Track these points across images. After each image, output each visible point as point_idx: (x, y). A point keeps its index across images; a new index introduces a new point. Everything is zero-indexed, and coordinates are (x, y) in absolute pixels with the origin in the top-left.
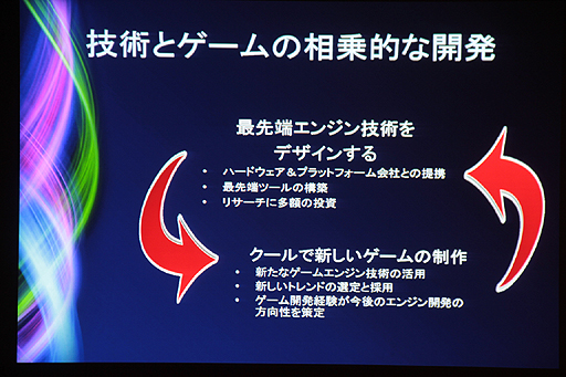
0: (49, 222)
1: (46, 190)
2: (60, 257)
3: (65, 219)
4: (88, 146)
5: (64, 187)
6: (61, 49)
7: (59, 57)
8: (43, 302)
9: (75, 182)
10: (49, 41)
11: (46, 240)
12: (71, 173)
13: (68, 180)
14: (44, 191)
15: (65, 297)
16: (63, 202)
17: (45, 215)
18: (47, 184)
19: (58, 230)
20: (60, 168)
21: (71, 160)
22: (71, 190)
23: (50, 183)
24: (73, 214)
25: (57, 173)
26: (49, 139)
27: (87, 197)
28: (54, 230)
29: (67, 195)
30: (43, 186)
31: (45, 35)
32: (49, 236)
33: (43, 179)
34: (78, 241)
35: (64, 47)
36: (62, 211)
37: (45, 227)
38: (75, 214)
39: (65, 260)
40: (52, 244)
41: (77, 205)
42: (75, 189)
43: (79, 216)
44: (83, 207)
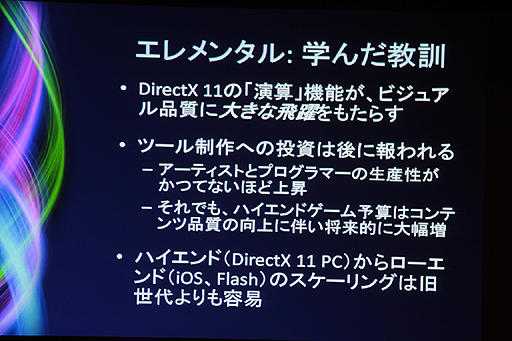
0: (18, 207)
2: (28, 239)
3: (33, 205)
5: (33, 175)
6: (31, 48)
7: (30, 56)
8: (12, 280)
9: (43, 171)
10: (21, 42)
11: (15, 224)
12: (40, 163)
13: (36, 169)
14: (14, 179)
15: (32, 275)
16: (31, 189)
17: (15, 201)
18: (17, 172)
19: (27, 214)
20: (30, 157)
21: (40, 151)
22: (39, 177)
23: (20, 171)
24: (40, 200)
25: (26, 161)
26: (19, 131)
27: (54, 184)
28: (22, 215)
29: (36, 182)
31: (17, 36)
32: (18, 220)
33: (14, 167)
34: (44, 224)
35: (34, 48)
36: (30, 198)
38: (42, 200)
39: (33, 242)
41: (44, 192)
42: (43, 177)
43: (46, 202)
44: (50, 193)
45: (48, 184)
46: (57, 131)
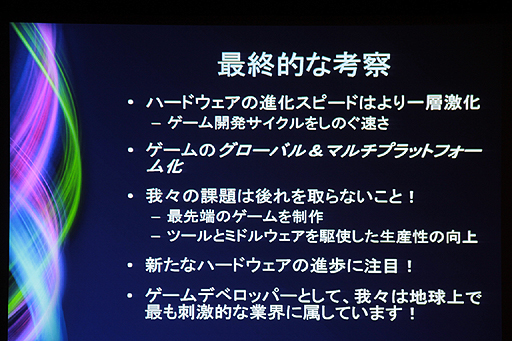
0: (37, 228)
1: (34, 198)
2: (47, 259)
3: (51, 225)
4: (72, 158)
5: (50, 196)
7: (45, 78)
8: (31, 301)
9: (60, 191)
10: (36, 64)
11: (34, 245)
12: (57, 183)
13: (53, 189)
14: (32, 200)
15: (51, 295)
16: (49, 209)
17: (33, 222)
18: (34, 193)
19: (45, 234)
20: (47, 178)
21: (57, 171)
22: (57, 198)
23: (37, 192)
24: (58, 221)
25: (44, 183)
26: (36, 153)
27: (71, 205)
28: (41, 235)
29: (53, 202)
30: (31, 194)
31: (32, 58)
32: (37, 240)
33: (31, 188)
34: (63, 244)
36: (48, 218)
37: (33, 232)
38: (60, 220)
39: (52, 262)
40: (39, 248)
41: (62, 212)
42: (60, 197)
43: (64, 222)
44: (68, 213)
45: (66, 204)
46: (73, 151)
